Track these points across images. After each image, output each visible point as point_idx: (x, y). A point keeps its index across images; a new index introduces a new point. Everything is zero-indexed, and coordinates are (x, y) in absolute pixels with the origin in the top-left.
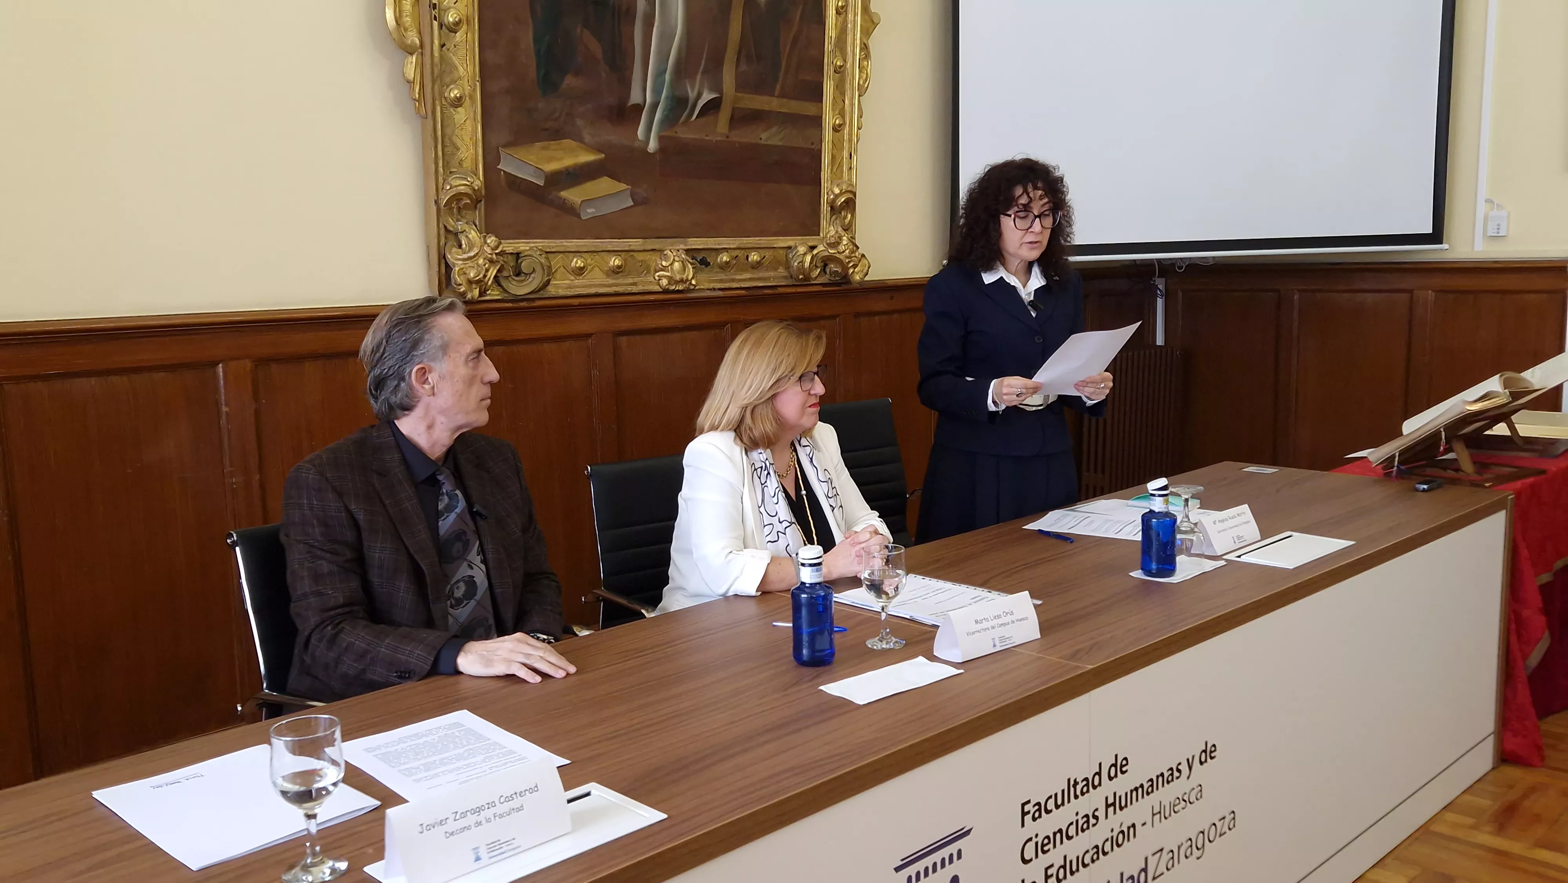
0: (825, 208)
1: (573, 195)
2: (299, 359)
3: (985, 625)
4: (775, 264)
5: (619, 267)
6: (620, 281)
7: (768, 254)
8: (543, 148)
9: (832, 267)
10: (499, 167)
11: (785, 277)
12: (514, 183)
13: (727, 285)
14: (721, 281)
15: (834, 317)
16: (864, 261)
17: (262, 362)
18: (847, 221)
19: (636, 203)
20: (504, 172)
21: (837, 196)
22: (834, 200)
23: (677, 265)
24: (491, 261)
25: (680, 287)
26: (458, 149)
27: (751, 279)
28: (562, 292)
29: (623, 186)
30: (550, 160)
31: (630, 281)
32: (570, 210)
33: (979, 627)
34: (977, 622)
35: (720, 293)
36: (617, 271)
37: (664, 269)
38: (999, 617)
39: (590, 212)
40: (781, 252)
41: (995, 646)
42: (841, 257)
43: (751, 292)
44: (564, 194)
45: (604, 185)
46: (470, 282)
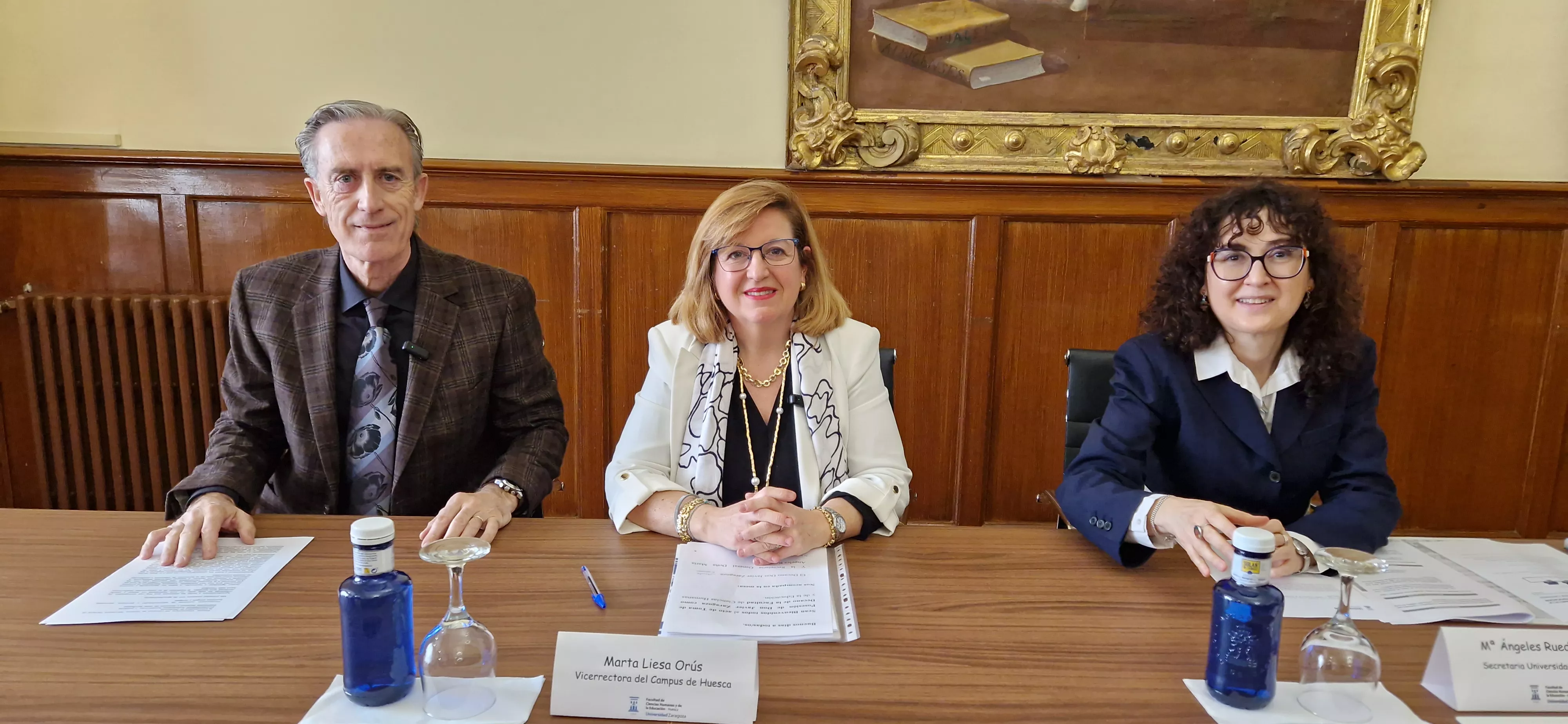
0: (1361, 80)
1: (963, 62)
2: (648, 211)
3: (625, 670)
4: (1262, 151)
5: (1016, 143)
6: (1017, 159)
7: (1252, 137)
8: (927, 9)
9: (1361, 158)
10: (871, 31)
11: (1276, 168)
12: (887, 47)
13: (1174, 172)
14: (1165, 166)
15: (1362, 224)
16: (1417, 153)
17: (612, 211)
18: (1398, 98)
19: (1048, 71)
20: (877, 36)
21: (1380, 64)
22: (1376, 69)
23: (1095, 145)
24: (837, 129)
25: (1097, 170)
26: (822, 12)
27: (1214, 167)
28: (933, 167)
29: (1032, 51)
30: (934, 22)
31: (1030, 159)
32: (959, 78)
33: (611, 670)
34: (609, 661)
35: (1159, 181)
36: (1016, 147)
37: (1076, 148)
38: (664, 666)
39: (983, 80)
40: (1275, 135)
41: (633, 709)
42: (1372, 145)
43: (1210, 183)
44: (951, 60)
45: (1007, 50)
46: (811, 150)
